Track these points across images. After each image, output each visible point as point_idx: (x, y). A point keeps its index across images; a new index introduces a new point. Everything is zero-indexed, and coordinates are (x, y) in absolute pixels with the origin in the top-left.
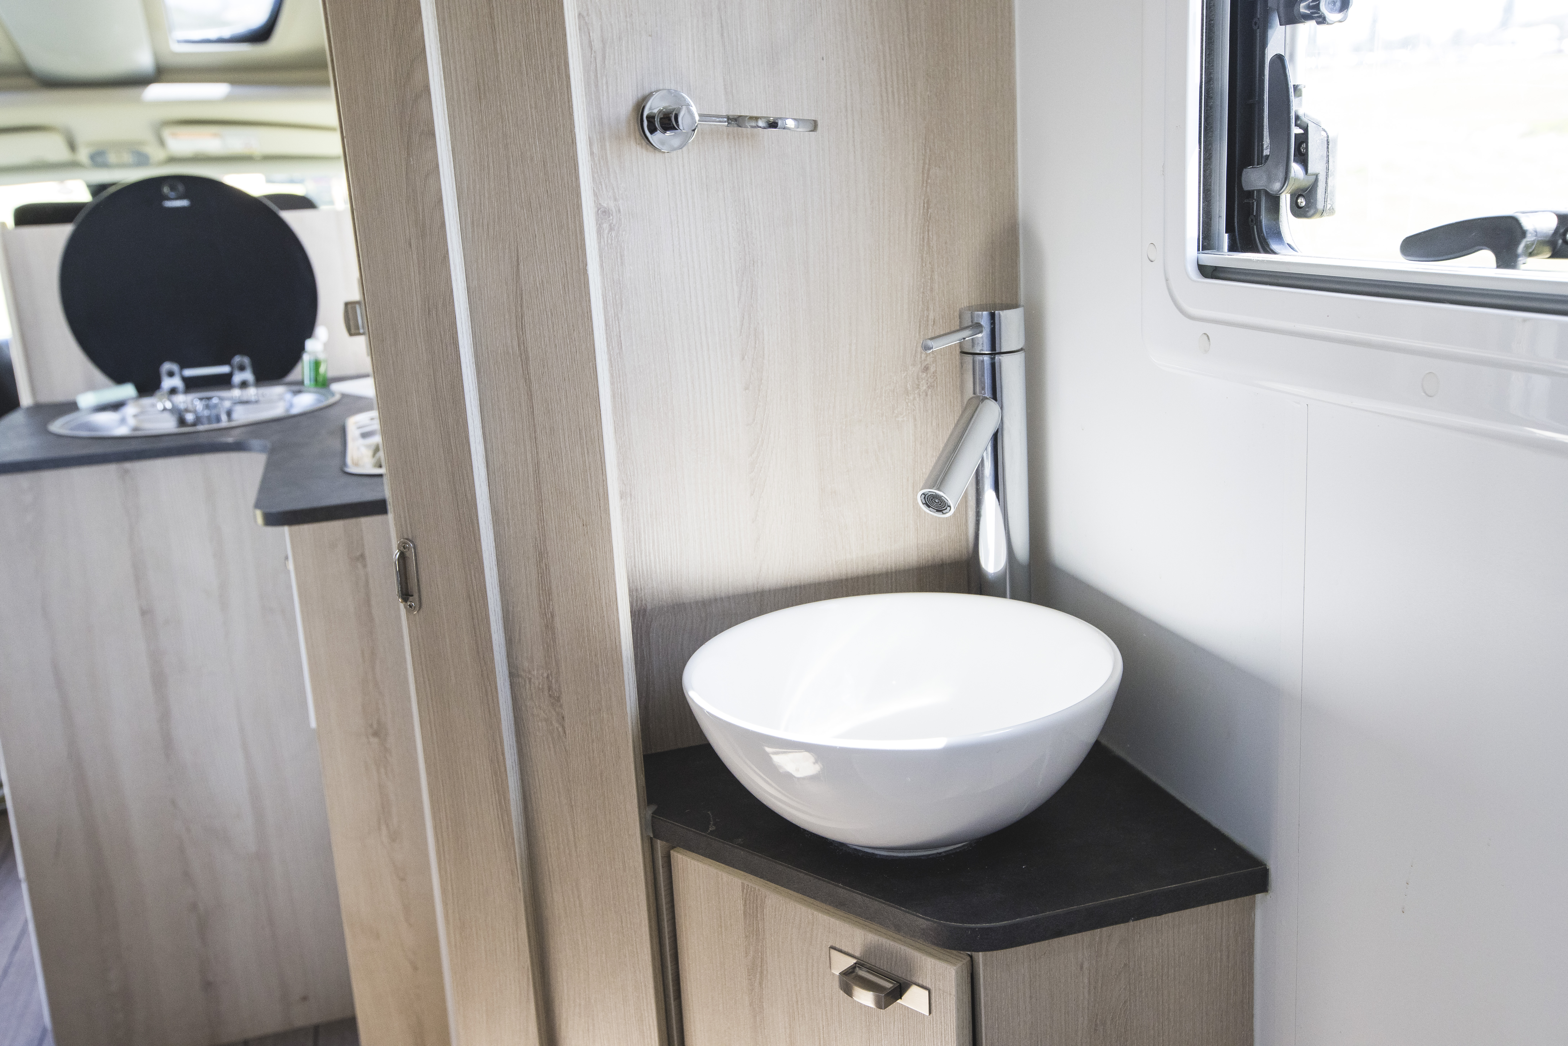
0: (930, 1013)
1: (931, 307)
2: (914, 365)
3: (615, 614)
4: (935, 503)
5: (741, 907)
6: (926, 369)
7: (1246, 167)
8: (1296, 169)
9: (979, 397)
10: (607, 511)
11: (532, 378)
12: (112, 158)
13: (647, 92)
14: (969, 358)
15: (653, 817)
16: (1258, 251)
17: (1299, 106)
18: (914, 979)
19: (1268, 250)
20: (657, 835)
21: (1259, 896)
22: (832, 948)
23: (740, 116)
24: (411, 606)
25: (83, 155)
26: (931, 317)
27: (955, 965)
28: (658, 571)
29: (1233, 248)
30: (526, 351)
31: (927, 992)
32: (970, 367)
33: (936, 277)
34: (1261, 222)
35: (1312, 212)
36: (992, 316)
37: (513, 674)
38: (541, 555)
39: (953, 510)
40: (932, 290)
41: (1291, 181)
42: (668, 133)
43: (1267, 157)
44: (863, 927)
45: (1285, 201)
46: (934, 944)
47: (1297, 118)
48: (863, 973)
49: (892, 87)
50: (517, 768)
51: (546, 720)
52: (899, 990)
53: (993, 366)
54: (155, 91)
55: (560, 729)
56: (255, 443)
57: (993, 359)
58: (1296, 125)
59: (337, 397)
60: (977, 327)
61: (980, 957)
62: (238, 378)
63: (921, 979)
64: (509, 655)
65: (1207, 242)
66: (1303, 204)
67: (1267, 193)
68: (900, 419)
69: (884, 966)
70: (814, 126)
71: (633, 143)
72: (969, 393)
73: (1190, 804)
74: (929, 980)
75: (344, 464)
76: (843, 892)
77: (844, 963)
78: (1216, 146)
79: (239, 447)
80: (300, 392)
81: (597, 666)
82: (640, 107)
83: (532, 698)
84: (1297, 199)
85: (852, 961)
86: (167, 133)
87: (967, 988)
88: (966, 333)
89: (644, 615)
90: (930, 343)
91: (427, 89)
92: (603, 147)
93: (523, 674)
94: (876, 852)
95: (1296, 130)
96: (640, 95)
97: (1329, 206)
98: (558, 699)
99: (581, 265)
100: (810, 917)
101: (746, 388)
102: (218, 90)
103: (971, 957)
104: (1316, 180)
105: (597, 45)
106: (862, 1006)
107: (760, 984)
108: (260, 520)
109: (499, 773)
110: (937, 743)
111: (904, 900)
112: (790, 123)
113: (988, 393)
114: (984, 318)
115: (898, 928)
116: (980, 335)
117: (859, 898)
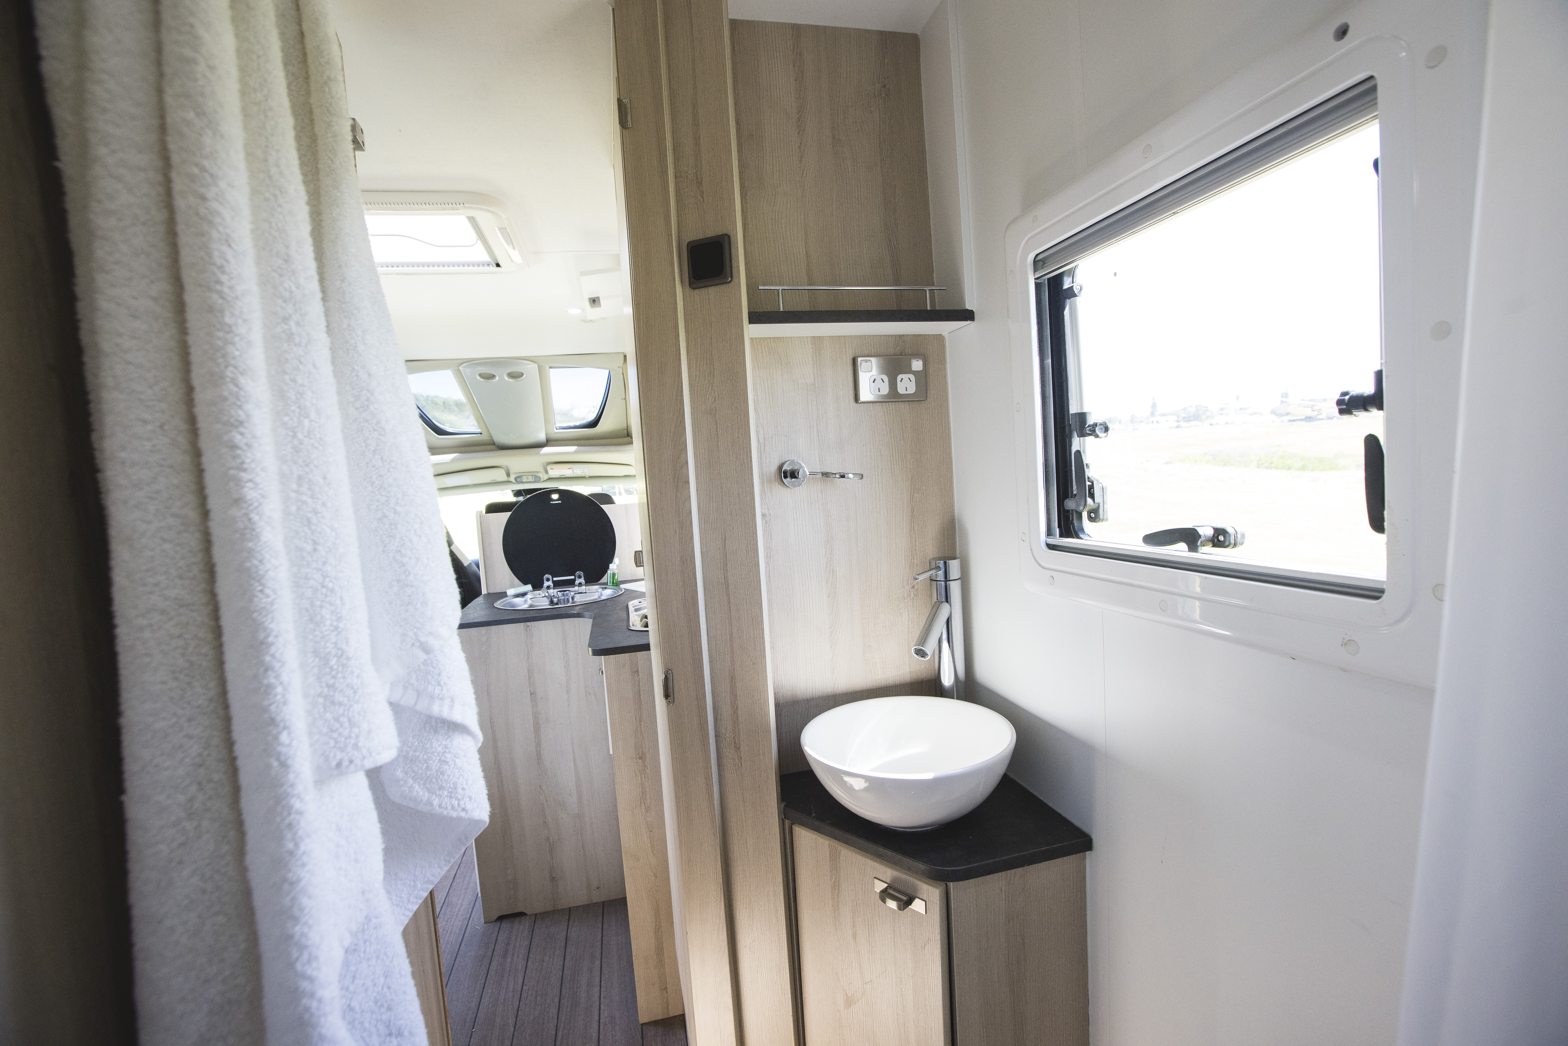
0: (926, 913)
1: (915, 557)
2: (907, 585)
3: (768, 707)
4: (921, 653)
5: (828, 855)
6: (913, 587)
7: (1066, 499)
8: (1089, 500)
9: (940, 601)
10: (765, 658)
11: (730, 594)
12: (524, 479)
13: (784, 461)
14: (934, 583)
15: (784, 808)
16: (1074, 538)
17: (1090, 473)
18: (918, 896)
19: (1078, 537)
20: (786, 818)
21: (1087, 853)
22: (875, 878)
23: (828, 473)
24: (669, 702)
25: (512, 478)
26: (915, 562)
27: (938, 889)
28: (786, 684)
29: (1061, 536)
30: (728, 581)
31: (924, 902)
32: (935, 587)
33: (917, 544)
34: (1074, 524)
35: (1098, 520)
36: (945, 563)
37: (717, 736)
38: (732, 678)
39: (929, 657)
40: (915, 550)
41: (1088, 506)
42: (793, 480)
43: (1076, 495)
44: (891, 868)
45: (1085, 515)
46: (927, 877)
47: (1088, 478)
48: (891, 891)
49: (896, 457)
50: (718, 783)
51: (733, 759)
52: (910, 901)
53: (946, 586)
54: (546, 450)
55: (739, 763)
56: (586, 613)
57: (946, 583)
58: (1088, 481)
59: (623, 591)
60: (938, 568)
61: (951, 884)
62: (577, 582)
63: (921, 895)
64: (716, 726)
65: (1049, 533)
66: (1093, 516)
67: (1076, 511)
68: (901, 611)
69: (903, 889)
70: (862, 477)
71: (777, 484)
72: (935, 599)
73: (1050, 804)
74: (925, 896)
75: (629, 625)
76: (881, 850)
77: (880, 886)
78: (1051, 488)
79: (578, 615)
80: (606, 588)
81: (758, 733)
82: (780, 467)
83: (726, 748)
84: (1090, 514)
85: (886, 885)
86: (549, 468)
87: (945, 901)
88: (933, 572)
89: (779, 705)
90: (917, 576)
91: (687, 462)
92: (763, 486)
93: (722, 736)
94: (896, 829)
95: (1088, 483)
96: (781, 462)
97: (1105, 518)
98: (739, 748)
99: (755, 542)
100: (864, 862)
101: (829, 597)
102: (573, 449)
103: (946, 884)
104: (1099, 506)
105: (762, 441)
106: (890, 908)
107: (838, 895)
108: (591, 653)
109: (709, 786)
110: (929, 776)
111: (913, 855)
112: (851, 476)
113: (944, 600)
114: (941, 564)
115: (909, 870)
116: (940, 572)
117: (889, 853)
